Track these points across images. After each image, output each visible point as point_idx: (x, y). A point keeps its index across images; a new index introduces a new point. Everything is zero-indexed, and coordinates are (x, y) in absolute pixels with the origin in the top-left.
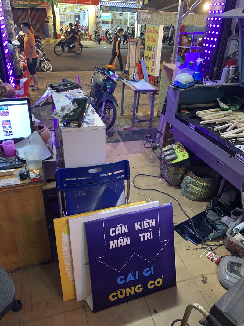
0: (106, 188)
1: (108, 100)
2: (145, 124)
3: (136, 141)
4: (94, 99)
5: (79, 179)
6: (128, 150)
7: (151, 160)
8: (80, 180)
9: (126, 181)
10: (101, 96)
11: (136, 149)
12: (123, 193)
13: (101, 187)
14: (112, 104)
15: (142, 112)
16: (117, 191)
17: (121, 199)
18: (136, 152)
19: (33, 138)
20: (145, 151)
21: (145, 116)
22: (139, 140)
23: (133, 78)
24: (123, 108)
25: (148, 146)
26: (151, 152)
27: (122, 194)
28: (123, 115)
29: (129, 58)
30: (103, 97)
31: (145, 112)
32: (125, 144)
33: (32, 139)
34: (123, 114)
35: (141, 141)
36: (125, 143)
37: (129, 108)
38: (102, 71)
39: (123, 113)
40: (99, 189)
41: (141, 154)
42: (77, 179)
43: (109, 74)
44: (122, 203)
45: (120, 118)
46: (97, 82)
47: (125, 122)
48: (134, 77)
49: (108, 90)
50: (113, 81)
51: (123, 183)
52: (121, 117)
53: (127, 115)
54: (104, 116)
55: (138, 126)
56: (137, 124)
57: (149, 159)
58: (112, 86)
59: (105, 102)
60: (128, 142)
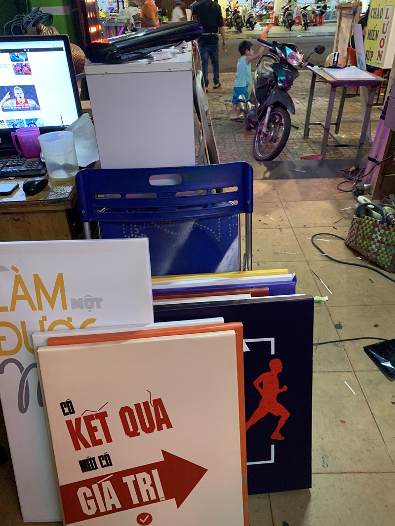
0: (193, 227)
1: (278, 102)
2: (349, 154)
3: (322, 179)
4: (254, 106)
5: (129, 196)
6: (302, 194)
7: (347, 214)
8: (131, 200)
9: (243, 216)
10: (265, 98)
11: (319, 193)
12: (235, 244)
13: (183, 225)
14: (285, 111)
15: (348, 133)
16: (220, 239)
17: (230, 258)
18: (317, 198)
19: (80, 127)
20: (337, 198)
21: (351, 140)
22: (329, 177)
23: (334, 61)
24: (310, 124)
25: (346, 188)
26: (350, 199)
27: (231, 247)
28: (307, 138)
29: (338, 41)
30: (269, 98)
31: (352, 133)
32: (297, 183)
33: (78, 129)
34: (308, 135)
35: (332, 180)
36: (300, 180)
37: (320, 124)
38: (271, 48)
39: (309, 133)
40: (177, 230)
41: (328, 201)
42: (123, 195)
43: (285, 52)
44: (231, 268)
45: (301, 142)
46: (262, 74)
47: (310, 148)
48: (336, 60)
49: (280, 85)
50: (291, 66)
51: (237, 220)
52: (303, 140)
53: (316, 137)
54: (267, 133)
55: (333, 156)
56: (332, 152)
57: (341, 213)
58: (287, 77)
59: (272, 106)
60: (305, 180)
